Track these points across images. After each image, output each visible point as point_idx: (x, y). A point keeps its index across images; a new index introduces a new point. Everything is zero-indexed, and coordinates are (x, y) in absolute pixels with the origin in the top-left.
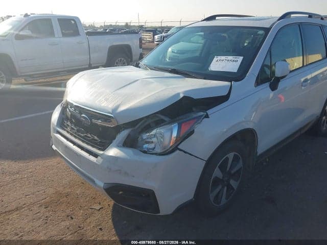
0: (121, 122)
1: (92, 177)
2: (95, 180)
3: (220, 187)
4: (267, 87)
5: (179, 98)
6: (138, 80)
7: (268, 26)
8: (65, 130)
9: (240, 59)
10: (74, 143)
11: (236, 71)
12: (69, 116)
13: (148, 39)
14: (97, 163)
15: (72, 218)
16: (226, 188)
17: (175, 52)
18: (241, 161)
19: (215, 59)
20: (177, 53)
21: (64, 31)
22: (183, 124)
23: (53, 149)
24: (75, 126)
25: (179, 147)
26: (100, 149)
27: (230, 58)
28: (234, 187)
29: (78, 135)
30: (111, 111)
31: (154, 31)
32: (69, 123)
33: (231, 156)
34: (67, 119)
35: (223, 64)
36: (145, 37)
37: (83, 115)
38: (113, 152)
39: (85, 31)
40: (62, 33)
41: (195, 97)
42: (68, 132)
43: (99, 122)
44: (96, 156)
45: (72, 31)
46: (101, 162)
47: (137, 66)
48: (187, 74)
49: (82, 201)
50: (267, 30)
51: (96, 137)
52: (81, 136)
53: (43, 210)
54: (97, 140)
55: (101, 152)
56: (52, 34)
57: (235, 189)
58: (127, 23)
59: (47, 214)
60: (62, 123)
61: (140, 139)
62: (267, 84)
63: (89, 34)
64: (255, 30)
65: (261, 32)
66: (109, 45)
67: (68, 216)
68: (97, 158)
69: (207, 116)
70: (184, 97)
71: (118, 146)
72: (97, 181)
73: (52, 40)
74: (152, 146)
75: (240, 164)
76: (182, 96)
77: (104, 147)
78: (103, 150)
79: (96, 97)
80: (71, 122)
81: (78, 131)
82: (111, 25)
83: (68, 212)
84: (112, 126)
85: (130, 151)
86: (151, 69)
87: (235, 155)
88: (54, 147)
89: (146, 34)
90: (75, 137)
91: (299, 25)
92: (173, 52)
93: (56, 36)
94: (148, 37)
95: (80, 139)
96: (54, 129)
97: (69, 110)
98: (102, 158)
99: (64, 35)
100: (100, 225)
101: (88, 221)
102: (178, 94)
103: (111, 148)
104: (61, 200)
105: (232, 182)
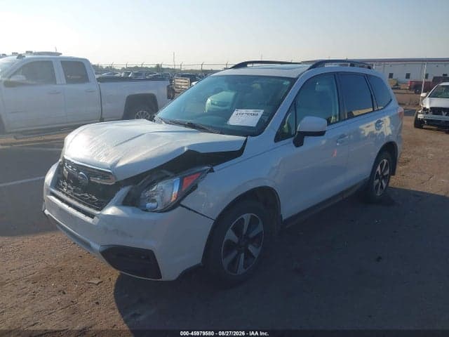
0: (120, 178)
1: (88, 240)
2: (91, 243)
3: (236, 252)
4: (290, 143)
5: (183, 152)
6: (143, 134)
7: (295, 77)
8: (60, 191)
9: (261, 112)
10: (70, 205)
11: (254, 125)
12: (66, 176)
13: (183, 87)
14: (94, 224)
15: (64, 293)
16: (243, 255)
17: (214, 104)
18: (261, 224)
19: (235, 112)
20: (216, 105)
21: (68, 76)
22: (185, 179)
23: (44, 214)
24: (72, 185)
25: (182, 203)
26: (98, 210)
27: (251, 111)
28: (254, 254)
29: (75, 196)
30: (109, 167)
31: (193, 76)
32: (65, 183)
33: (247, 217)
34: (63, 178)
35: (243, 118)
36: (180, 84)
37: (81, 173)
38: (110, 211)
39: (97, 76)
40: (66, 78)
41: (202, 151)
42: (63, 193)
43: (98, 180)
44: (92, 216)
45: (79, 77)
46: (97, 223)
47: (152, 119)
48: (203, 128)
49: (78, 275)
50: (293, 80)
51: (94, 197)
52: (77, 197)
53: (30, 285)
54: (94, 200)
55: (99, 213)
56: (52, 80)
57: (256, 257)
58: (158, 65)
59: (35, 289)
60: (56, 183)
61: (142, 197)
62: (291, 140)
63: (101, 80)
64: (281, 80)
65: (287, 83)
66: (127, 94)
67: (60, 291)
68: (93, 218)
69: (212, 171)
70: (188, 151)
71: (116, 205)
72: (93, 245)
73: (52, 87)
74: (154, 205)
75: (260, 228)
76: (186, 149)
77: (101, 207)
78: (100, 210)
79: (95, 152)
80: (68, 182)
81: (74, 190)
82: (136, 68)
83: (60, 286)
84: (111, 184)
85: (129, 209)
86: (166, 123)
87: (252, 216)
88: (47, 212)
89: (182, 81)
90: (71, 197)
91: (335, 75)
92: (212, 104)
93: (57, 83)
94: (183, 84)
95: (76, 200)
96: (48, 190)
97: (66, 168)
98: (98, 218)
99: (69, 81)
100: (97, 299)
101: (84, 295)
102: (183, 148)
103: (109, 207)
104: (53, 275)
105: (251, 248)
